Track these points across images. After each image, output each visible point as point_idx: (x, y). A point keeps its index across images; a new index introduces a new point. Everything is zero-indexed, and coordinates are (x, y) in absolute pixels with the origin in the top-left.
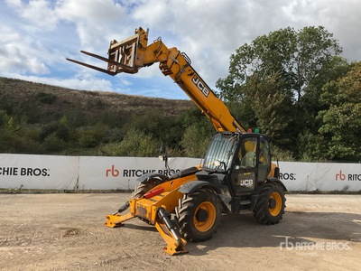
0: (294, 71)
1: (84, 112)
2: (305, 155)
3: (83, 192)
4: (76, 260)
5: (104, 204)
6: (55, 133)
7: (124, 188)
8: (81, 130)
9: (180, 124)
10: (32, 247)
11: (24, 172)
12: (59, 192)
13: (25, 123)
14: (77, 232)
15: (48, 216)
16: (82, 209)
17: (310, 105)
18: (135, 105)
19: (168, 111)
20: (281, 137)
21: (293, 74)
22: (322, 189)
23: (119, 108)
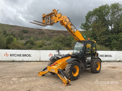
0: (110, 19)
1: (38, 36)
2: (114, 48)
6: (29, 43)
8: (37, 42)
11: (23, 55)
13: (20, 40)
17: (115, 31)
20: (106, 42)
21: (109, 21)
23: (49, 34)
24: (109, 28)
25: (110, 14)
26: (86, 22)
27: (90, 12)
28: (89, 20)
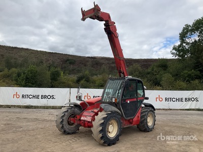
8: (95, 77)
27: (187, 26)
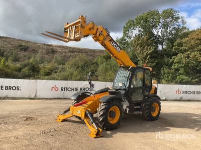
0: (160, 34)
1: (44, 56)
2: (163, 81)
3: (39, 99)
4: (28, 132)
5: (49, 105)
6: (27, 67)
7: (61, 97)
8: (42, 65)
9: (96, 63)
10: (6, 126)
11: (7, 88)
12: (26, 99)
13: (10, 61)
14: (32, 119)
15: (18, 111)
16: (36, 107)
17: (168, 53)
18: (73, 52)
19: (91, 55)
21: (159, 36)
22: (168, 99)
23: (64, 54)
24: (158, 47)
25: (160, 24)
26: (123, 37)
27: (131, 21)
28: (128, 34)
